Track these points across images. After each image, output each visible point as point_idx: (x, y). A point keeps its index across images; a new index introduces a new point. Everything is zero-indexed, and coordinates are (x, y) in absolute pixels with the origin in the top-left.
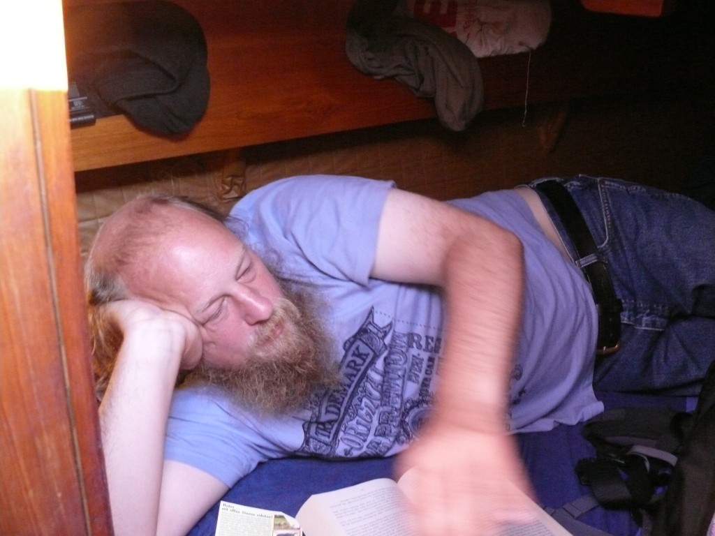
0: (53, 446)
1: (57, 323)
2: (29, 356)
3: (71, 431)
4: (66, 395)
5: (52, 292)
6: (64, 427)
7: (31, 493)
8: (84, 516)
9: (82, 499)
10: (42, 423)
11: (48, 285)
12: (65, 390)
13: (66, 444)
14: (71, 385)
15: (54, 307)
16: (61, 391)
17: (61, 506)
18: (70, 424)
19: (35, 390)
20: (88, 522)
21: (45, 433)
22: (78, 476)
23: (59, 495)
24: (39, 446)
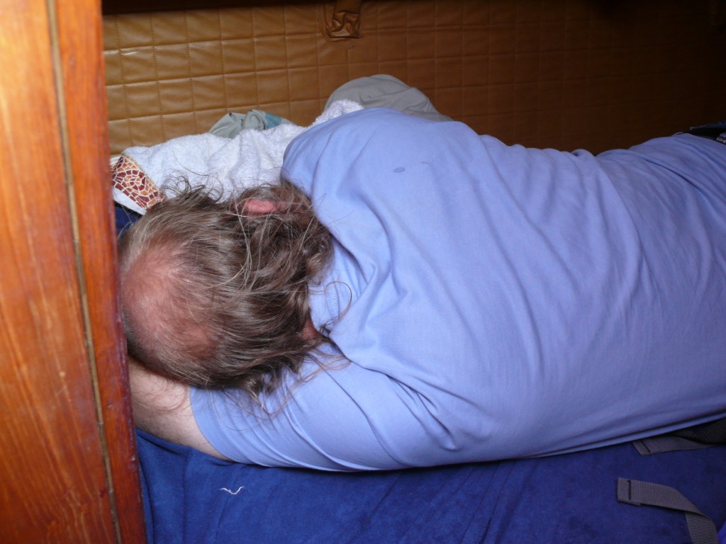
0: (55, 314)
1: (63, 155)
2: (22, 196)
3: (80, 297)
4: (74, 251)
5: (58, 111)
6: (71, 293)
7: (24, 368)
8: (95, 401)
9: (92, 381)
10: (40, 285)
11: (52, 101)
12: (73, 245)
13: (73, 313)
14: (81, 239)
15: (61, 132)
16: (67, 246)
17: (65, 387)
18: (79, 289)
19: (30, 242)
20: (100, 409)
21: (43, 295)
22: (88, 354)
23: (62, 374)
24: (35, 313)
